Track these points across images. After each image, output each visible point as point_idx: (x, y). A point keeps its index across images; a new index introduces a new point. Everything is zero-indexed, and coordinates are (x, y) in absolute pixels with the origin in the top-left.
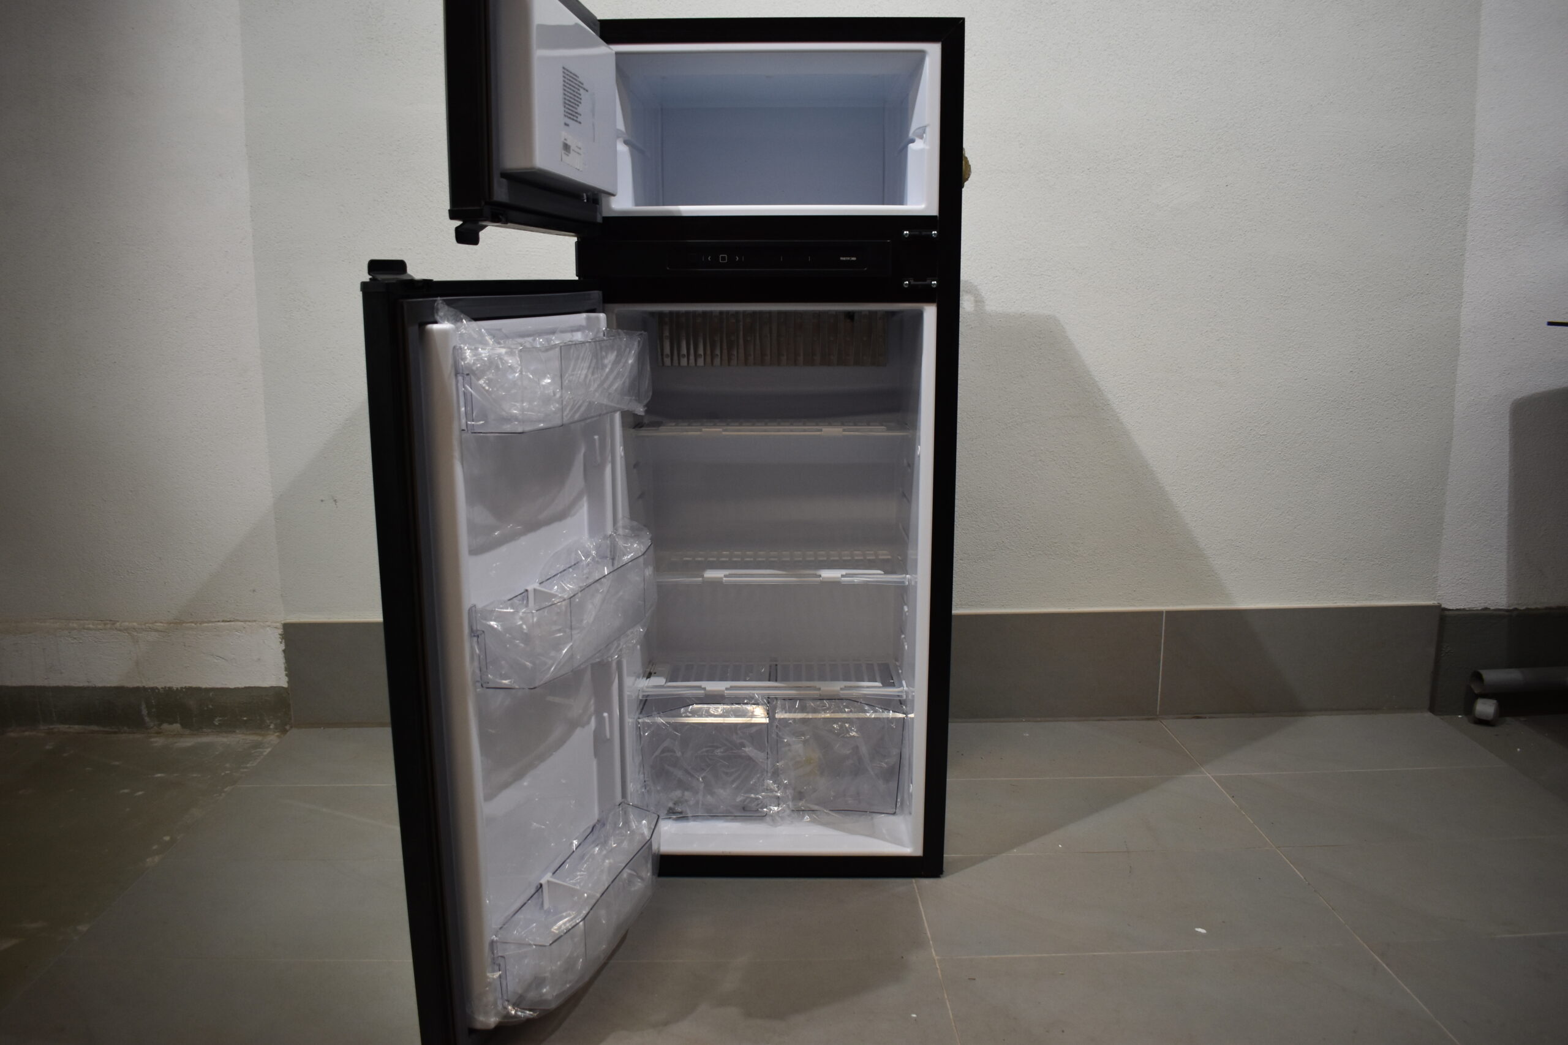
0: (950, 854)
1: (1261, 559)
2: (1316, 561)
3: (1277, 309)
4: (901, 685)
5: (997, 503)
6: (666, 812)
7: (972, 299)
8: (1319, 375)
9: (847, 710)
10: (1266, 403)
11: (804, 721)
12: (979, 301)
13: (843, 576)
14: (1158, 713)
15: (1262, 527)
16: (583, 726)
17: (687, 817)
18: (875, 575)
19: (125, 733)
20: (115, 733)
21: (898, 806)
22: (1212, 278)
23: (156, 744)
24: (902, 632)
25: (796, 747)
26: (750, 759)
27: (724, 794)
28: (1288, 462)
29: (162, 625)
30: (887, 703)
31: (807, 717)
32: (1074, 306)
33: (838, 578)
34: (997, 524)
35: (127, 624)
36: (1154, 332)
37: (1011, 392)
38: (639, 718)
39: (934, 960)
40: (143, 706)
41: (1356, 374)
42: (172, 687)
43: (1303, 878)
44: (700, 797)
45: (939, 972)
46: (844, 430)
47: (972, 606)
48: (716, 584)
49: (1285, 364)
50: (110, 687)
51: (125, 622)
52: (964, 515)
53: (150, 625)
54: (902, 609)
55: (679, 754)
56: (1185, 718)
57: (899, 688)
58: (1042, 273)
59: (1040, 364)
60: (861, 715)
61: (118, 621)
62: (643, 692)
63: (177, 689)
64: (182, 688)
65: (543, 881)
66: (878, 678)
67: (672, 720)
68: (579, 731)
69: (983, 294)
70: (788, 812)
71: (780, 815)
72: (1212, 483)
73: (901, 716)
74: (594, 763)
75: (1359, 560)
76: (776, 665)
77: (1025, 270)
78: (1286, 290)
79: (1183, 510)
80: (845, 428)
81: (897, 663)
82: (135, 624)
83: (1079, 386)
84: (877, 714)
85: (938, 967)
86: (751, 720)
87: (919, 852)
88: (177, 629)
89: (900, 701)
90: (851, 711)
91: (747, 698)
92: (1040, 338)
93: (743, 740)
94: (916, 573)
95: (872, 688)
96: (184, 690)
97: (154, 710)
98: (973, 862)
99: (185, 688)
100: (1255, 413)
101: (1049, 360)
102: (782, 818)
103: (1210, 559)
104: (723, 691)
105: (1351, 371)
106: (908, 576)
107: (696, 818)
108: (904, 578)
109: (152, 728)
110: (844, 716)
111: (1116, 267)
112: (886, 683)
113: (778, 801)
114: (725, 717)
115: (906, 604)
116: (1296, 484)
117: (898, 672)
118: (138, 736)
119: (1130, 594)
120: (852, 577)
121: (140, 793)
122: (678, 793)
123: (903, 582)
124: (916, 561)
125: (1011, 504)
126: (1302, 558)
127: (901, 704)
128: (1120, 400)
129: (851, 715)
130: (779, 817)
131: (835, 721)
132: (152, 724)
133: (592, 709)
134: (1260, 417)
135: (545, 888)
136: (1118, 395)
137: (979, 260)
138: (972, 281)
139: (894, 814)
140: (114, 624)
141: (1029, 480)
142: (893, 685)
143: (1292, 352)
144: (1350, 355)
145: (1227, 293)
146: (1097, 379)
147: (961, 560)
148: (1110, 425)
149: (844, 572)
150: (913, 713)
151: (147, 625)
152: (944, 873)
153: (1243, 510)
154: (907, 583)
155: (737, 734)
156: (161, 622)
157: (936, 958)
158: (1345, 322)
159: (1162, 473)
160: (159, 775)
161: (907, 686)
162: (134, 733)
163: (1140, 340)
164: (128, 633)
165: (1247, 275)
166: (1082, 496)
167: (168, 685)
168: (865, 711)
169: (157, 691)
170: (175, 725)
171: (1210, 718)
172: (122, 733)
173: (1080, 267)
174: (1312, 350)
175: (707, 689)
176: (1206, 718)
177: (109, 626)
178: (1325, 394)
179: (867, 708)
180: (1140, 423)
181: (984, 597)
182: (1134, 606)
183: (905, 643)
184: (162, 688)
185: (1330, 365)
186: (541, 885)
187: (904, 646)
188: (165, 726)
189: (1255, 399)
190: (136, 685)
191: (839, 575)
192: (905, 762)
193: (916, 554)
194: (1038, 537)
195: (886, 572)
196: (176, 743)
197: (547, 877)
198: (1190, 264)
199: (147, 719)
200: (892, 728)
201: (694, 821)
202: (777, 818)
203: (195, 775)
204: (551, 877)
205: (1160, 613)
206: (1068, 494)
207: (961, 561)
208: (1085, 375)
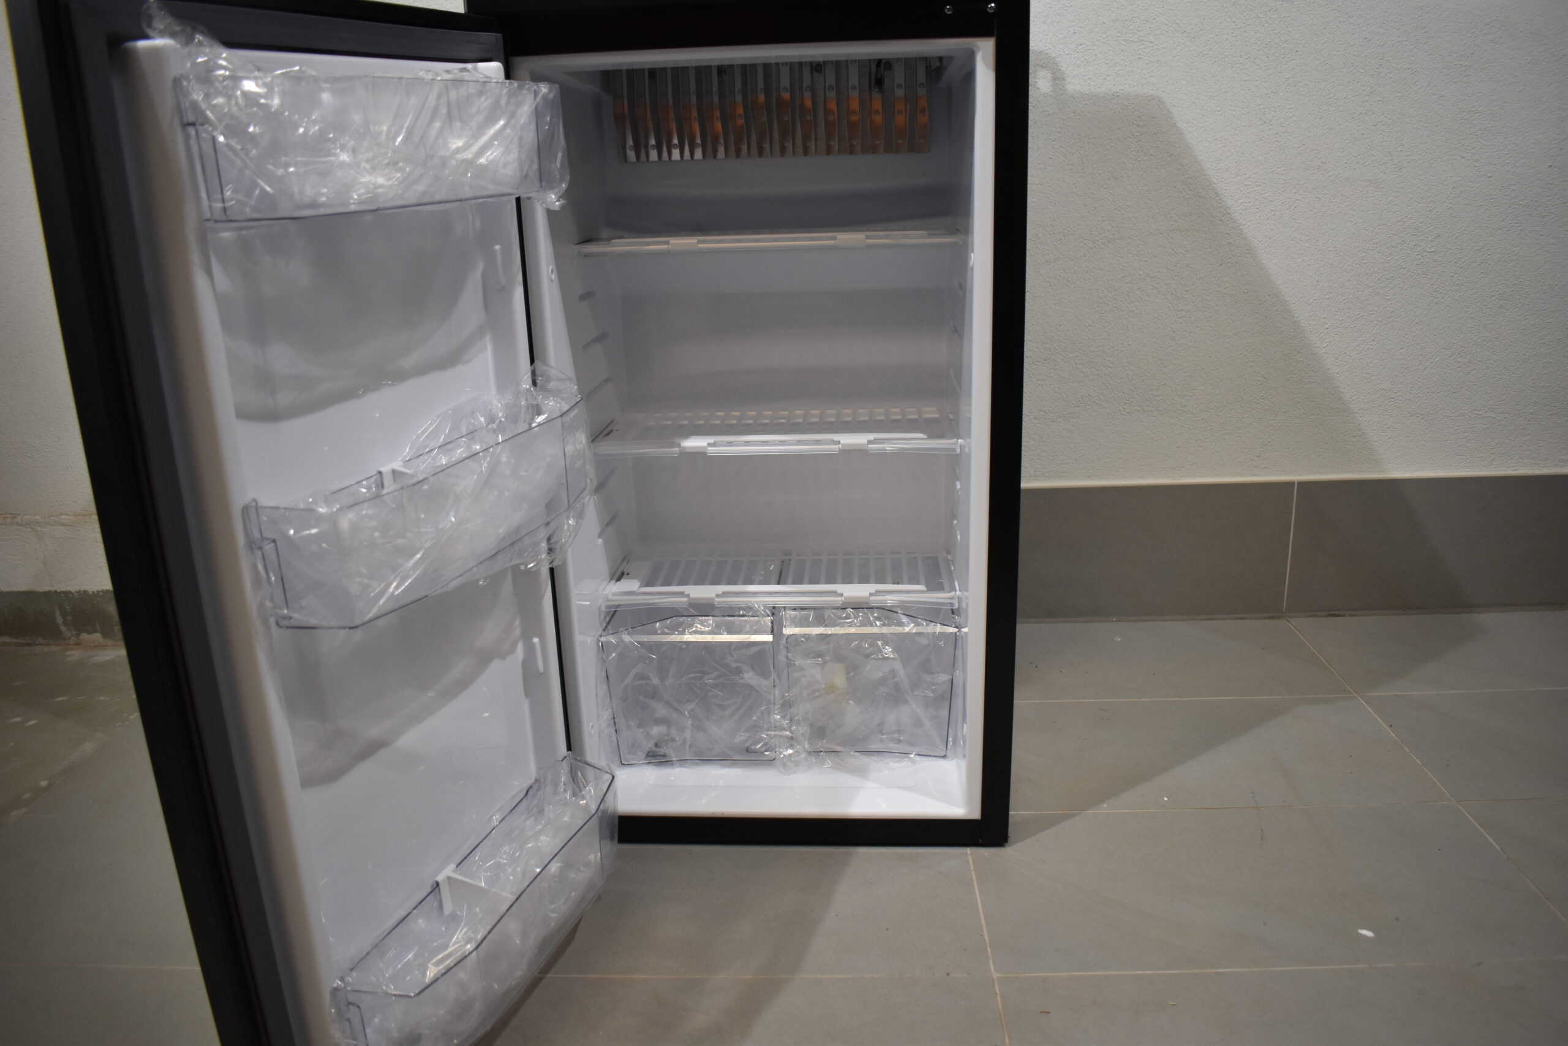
0: (1017, 812)
1: (1422, 414)
2: (1494, 416)
3: (1455, 83)
4: (953, 589)
5: (1082, 345)
6: (645, 755)
7: (1049, 75)
8: (1508, 171)
9: (878, 623)
10: (1436, 210)
11: (823, 637)
12: (1058, 79)
13: (870, 442)
14: (1284, 610)
15: (1425, 372)
16: (503, 657)
17: (672, 761)
18: (915, 440)
19: (40, 644)
20: (29, 645)
21: (949, 747)
22: (1370, 41)
23: (70, 659)
24: (954, 517)
25: (811, 671)
26: (750, 687)
27: (720, 731)
28: (1463, 287)
29: (68, 517)
30: (933, 614)
31: (825, 632)
32: (1185, 82)
33: (864, 445)
34: (1082, 372)
35: (28, 517)
36: (1290, 116)
37: (1101, 199)
38: (601, 636)
39: (993, 979)
40: (58, 614)
41: (1555, 169)
42: (88, 591)
43: (1499, 849)
44: (688, 734)
45: (999, 999)
46: (868, 237)
47: (1050, 477)
48: (699, 455)
49: (1463, 157)
50: (18, 592)
51: (26, 515)
52: (1039, 362)
53: (54, 518)
54: (954, 486)
55: (656, 681)
56: (1318, 616)
57: (950, 592)
58: (1142, 38)
59: (1139, 161)
60: (899, 629)
61: (19, 514)
62: (608, 600)
63: (93, 592)
64: (98, 591)
65: (440, 878)
66: (922, 579)
67: (645, 638)
68: (496, 665)
69: (1063, 69)
70: (803, 755)
71: (793, 760)
72: (1363, 316)
73: (952, 630)
74: (526, 705)
75: (1549, 415)
76: (790, 560)
77: (1119, 34)
78: (1468, 57)
79: (1323, 351)
80: (869, 233)
81: (949, 557)
82: (37, 517)
83: (1190, 190)
84: (920, 627)
85: (998, 992)
86: (749, 638)
87: (975, 814)
88: (85, 522)
89: (952, 609)
90: (884, 625)
91: (743, 609)
92: (1138, 126)
93: (739, 665)
94: (969, 436)
95: (914, 593)
96: (101, 594)
97: (69, 618)
98: (1050, 822)
99: (103, 591)
100: (1421, 223)
101: (1151, 155)
102: (797, 764)
103: (1356, 415)
104: (713, 599)
105: (1550, 166)
106: (960, 441)
107: (683, 762)
108: (954, 444)
109: (70, 638)
110: (875, 630)
111: (1241, 28)
112: (934, 585)
113: (791, 741)
114: (716, 633)
115: (958, 480)
116: (1472, 316)
117: (950, 568)
118: (53, 648)
119: (1252, 460)
120: (883, 443)
121: (33, 722)
122: (656, 730)
123: (954, 450)
124: (969, 420)
125: (1100, 346)
126: (1476, 412)
127: (953, 613)
128: (1244, 208)
129: (885, 630)
130: (791, 761)
131: (864, 637)
132: (69, 634)
133: (518, 632)
134: (1429, 227)
135: (445, 890)
136: (1242, 201)
137: (1059, 22)
138: (1048, 52)
139: (944, 757)
140: (14, 518)
141: (1123, 315)
142: (940, 588)
143: (1473, 140)
144: (1550, 144)
145: (1389, 61)
146: (1214, 180)
147: (1035, 419)
148: (1230, 241)
149: (871, 436)
150: (966, 627)
151: (51, 518)
152: (1010, 840)
153: (1402, 351)
154: (958, 451)
155: (731, 655)
156: (67, 515)
157: (995, 975)
158: (1544, 99)
159: (1297, 303)
160: (61, 699)
161: (960, 591)
162: (50, 645)
163: (1271, 127)
164: (31, 528)
165: (1415, 36)
166: (1192, 334)
167: (83, 588)
168: (900, 624)
169: (70, 595)
170: (95, 634)
171: (1349, 616)
172: (36, 645)
173: (1192, 29)
174: (1499, 138)
175: (691, 596)
176: (1344, 616)
177: (9, 520)
178: (1514, 197)
179: (905, 619)
180: (1270, 238)
181: (1065, 465)
182: (1258, 475)
183: (958, 532)
184: (76, 592)
185: (1522, 159)
186: (438, 884)
187: (956, 536)
188: (84, 636)
189: (1421, 205)
190: (47, 589)
191: (866, 441)
192: (958, 690)
193: (970, 412)
194: (1135, 388)
195: (931, 436)
196: (94, 656)
197: (449, 871)
198: (1339, 22)
199: (63, 628)
200: (940, 646)
201: (682, 766)
202: (789, 763)
203: (102, 698)
204: (454, 871)
205: (1290, 485)
206: (1174, 332)
207: (1036, 421)
208: (1198, 174)
